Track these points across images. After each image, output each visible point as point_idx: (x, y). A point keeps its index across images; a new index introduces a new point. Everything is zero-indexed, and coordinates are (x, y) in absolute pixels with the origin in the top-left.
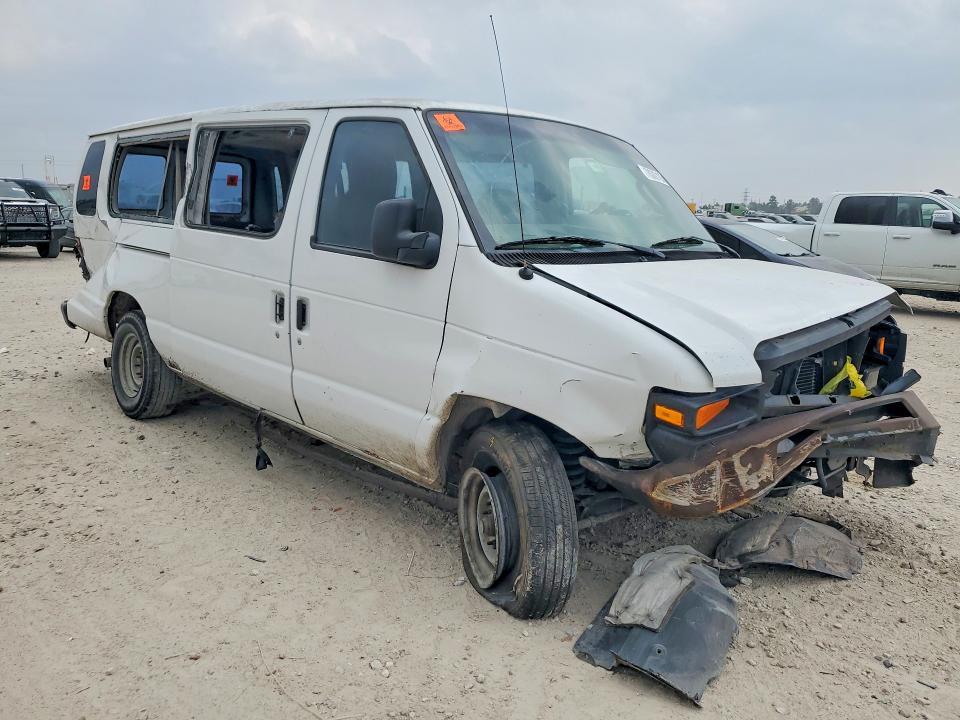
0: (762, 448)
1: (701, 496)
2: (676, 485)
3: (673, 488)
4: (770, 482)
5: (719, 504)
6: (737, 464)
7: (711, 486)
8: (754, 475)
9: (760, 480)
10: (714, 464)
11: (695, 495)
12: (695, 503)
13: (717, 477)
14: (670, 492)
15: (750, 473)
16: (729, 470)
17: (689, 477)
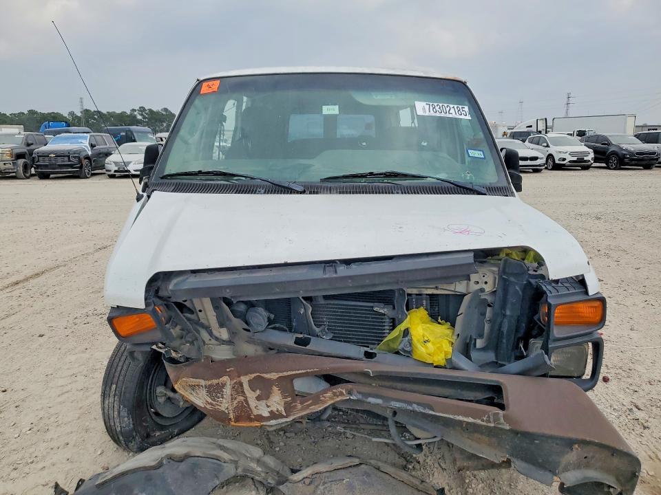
0: (269, 380)
1: (214, 403)
2: (195, 386)
3: (193, 387)
4: (281, 416)
5: (231, 416)
6: (246, 386)
7: (223, 398)
8: (263, 403)
9: (269, 409)
10: (225, 379)
11: (210, 401)
12: (208, 407)
13: (227, 391)
14: (190, 390)
15: (259, 398)
16: (238, 389)
17: (203, 382)
